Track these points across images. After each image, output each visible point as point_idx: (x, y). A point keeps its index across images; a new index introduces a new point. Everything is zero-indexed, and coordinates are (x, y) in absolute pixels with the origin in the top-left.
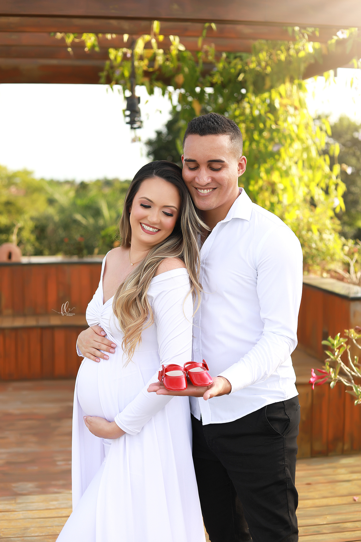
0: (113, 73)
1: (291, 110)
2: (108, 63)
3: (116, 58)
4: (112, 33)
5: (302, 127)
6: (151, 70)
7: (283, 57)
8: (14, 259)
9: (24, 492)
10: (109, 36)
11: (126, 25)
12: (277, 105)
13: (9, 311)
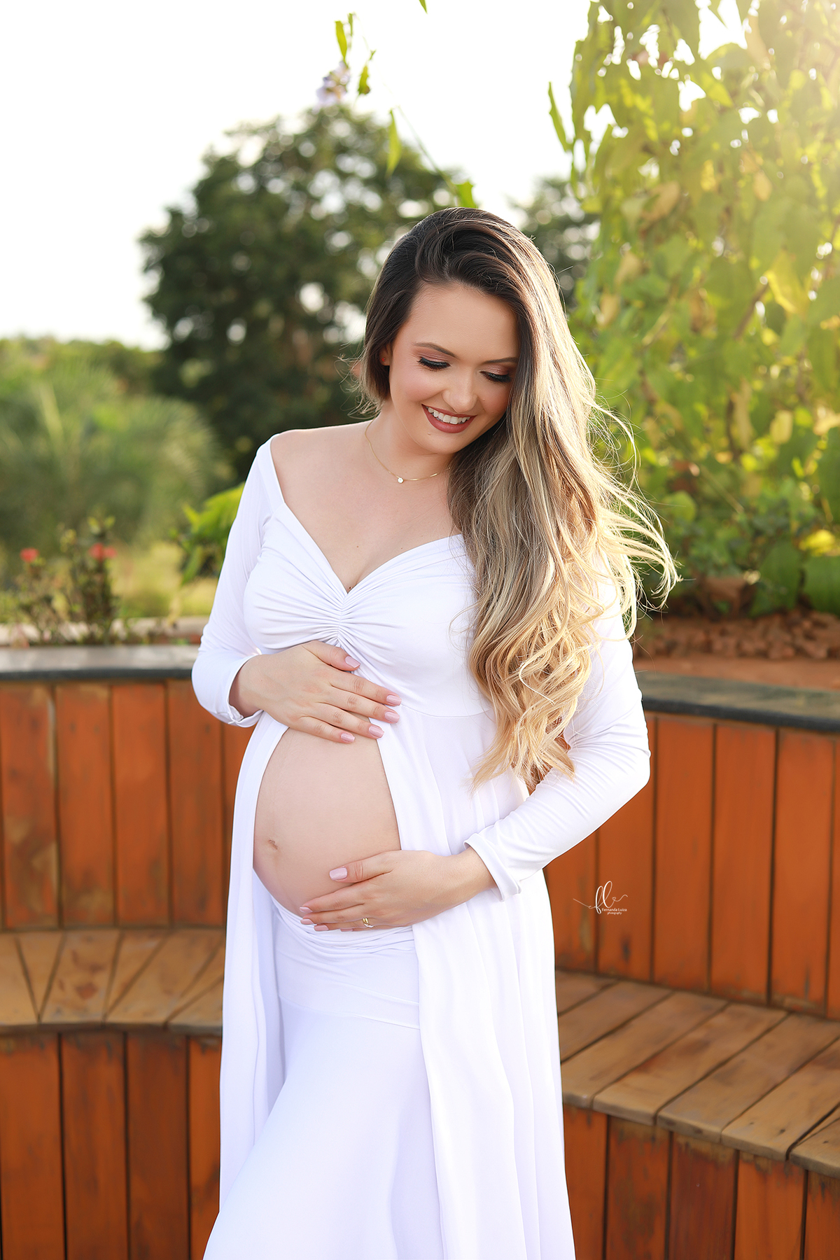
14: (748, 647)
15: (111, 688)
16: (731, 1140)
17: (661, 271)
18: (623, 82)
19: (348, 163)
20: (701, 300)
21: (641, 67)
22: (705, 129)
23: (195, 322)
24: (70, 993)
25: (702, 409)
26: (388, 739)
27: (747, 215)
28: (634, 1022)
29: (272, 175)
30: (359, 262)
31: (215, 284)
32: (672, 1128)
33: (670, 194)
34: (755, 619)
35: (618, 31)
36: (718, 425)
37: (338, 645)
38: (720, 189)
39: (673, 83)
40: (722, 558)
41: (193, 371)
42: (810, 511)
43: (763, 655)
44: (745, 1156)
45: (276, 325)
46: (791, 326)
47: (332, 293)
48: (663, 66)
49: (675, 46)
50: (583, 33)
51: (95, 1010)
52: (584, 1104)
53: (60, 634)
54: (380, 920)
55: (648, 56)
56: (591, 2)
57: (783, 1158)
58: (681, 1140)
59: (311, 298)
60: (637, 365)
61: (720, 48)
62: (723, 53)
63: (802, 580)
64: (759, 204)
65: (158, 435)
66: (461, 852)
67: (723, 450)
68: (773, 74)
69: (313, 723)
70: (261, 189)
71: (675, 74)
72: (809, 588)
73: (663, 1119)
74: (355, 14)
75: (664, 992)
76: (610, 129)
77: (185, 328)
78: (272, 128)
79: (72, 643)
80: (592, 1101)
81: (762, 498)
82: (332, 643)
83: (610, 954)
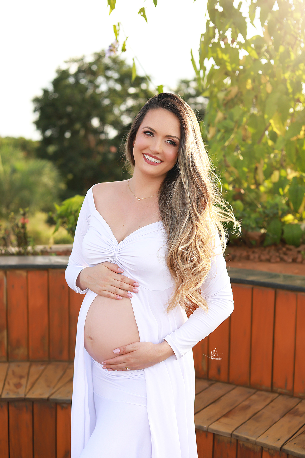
14: (263, 257)
15: (28, 272)
16: (260, 443)
17: (231, 118)
18: (218, 49)
19: (110, 73)
20: (246, 130)
21: (225, 44)
22: (248, 67)
23: (52, 131)
24: (12, 387)
25: (245, 170)
26: (135, 299)
27: (263, 99)
28: (222, 398)
29: (81, 77)
30: (113, 110)
31: (60, 117)
32: (238, 438)
33: (235, 90)
34: (265, 247)
35: (217, 31)
36: (251, 175)
37: (116, 264)
38: (253, 89)
39: (237, 50)
40: (254, 225)
41: (51, 149)
42: (286, 207)
43: (269, 261)
44: (265, 449)
45: (82, 132)
46: (279, 140)
47: (103, 121)
48: (233, 43)
49: (237, 36)
50: (204, 31)
51: (21, 393)
52: (205, 429)
53: (8, 251)
54: (132, 367)
55: (227, 40)
56: (207, 20)
57: (280, 450)
58: (241, 443)
59: (95, 122)
60: (223, 153)
61: (254, 37)
62: (254, 39)
63: (283, 233)
64: (268, 95)
65: (39, 172)
66: (162, 342)
67: (253, 184)
68: (273, 47)
69: (107, 293)
70: (77, 82)
71: (238, 47)
72: (285, 236)
73: (234, 435)
74: (120, 23)
75: (233, 386)
76: (213, 66)
77: (49, 133)
78: (82, 59)
79: (13, 255)
80: (208, 428)
81: (268, 202)
82: (114, 263)
83: (213, 372)
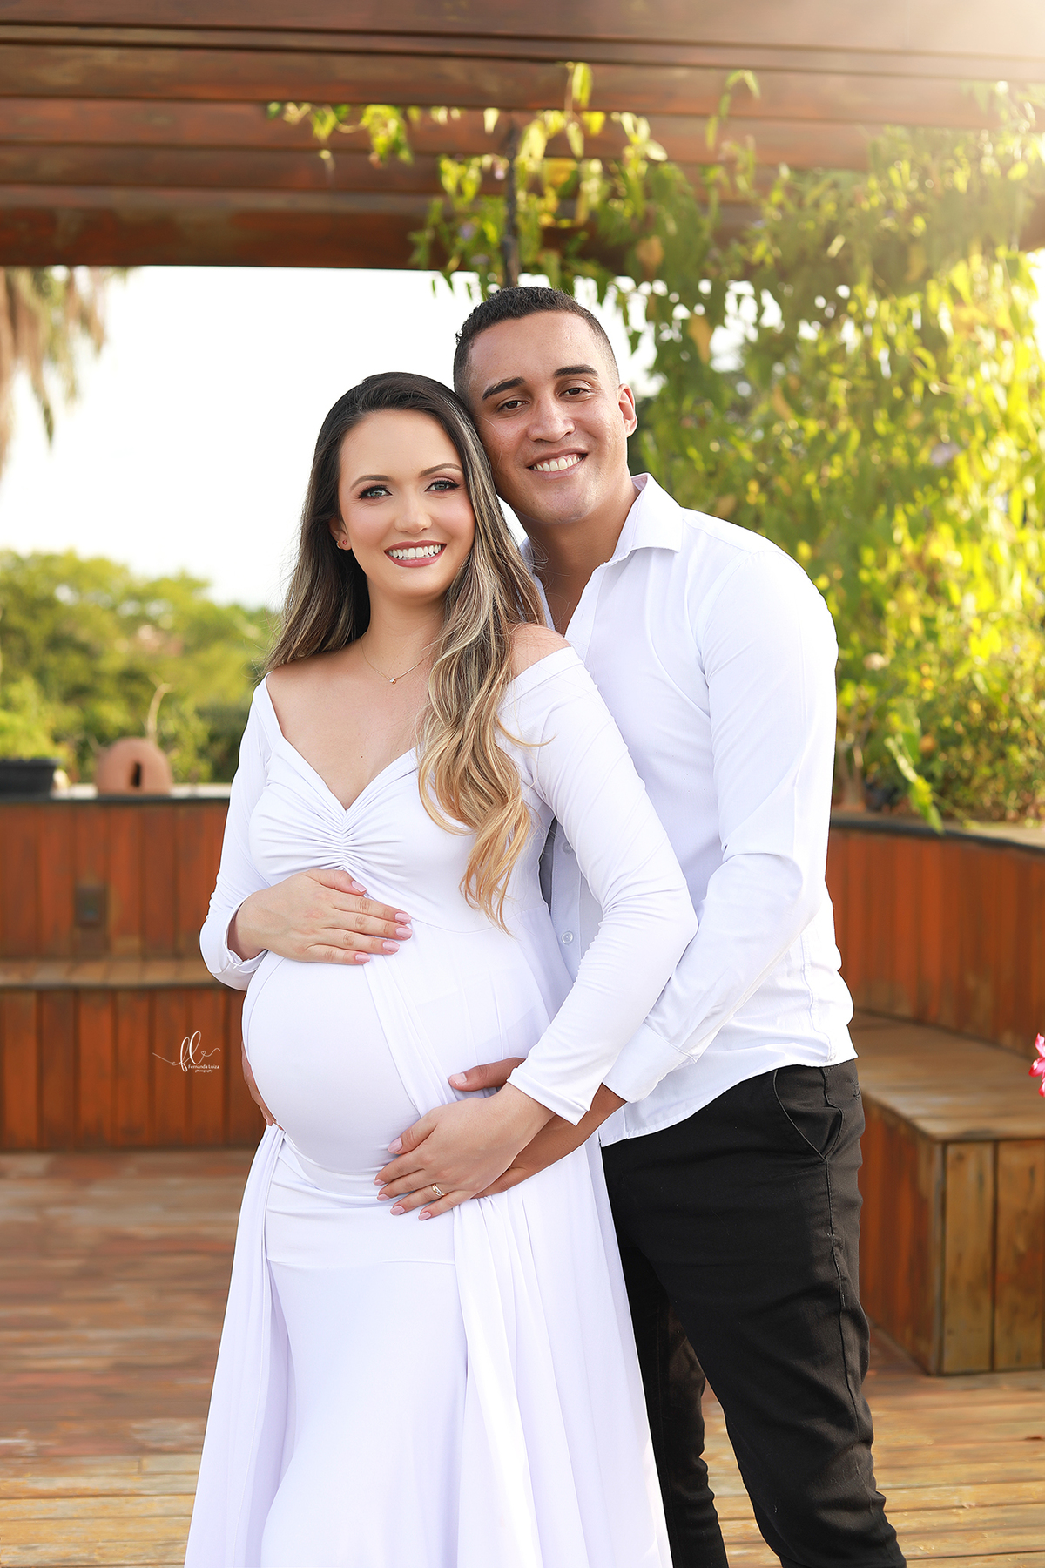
0: (454, 234)
1: (988, 340)
2: (437, 203)
3: (460, 190)
4: (449, 106)
5: (1021, 391)
6: (565, 223)
7: (961, 180)
8: (150, 786)
9: (168, 1444)
10: (440, 115)
11: (490, 78)
12: (946, 326)
13: (134, 942)
37: (341, 869)
82: (334, 867)
